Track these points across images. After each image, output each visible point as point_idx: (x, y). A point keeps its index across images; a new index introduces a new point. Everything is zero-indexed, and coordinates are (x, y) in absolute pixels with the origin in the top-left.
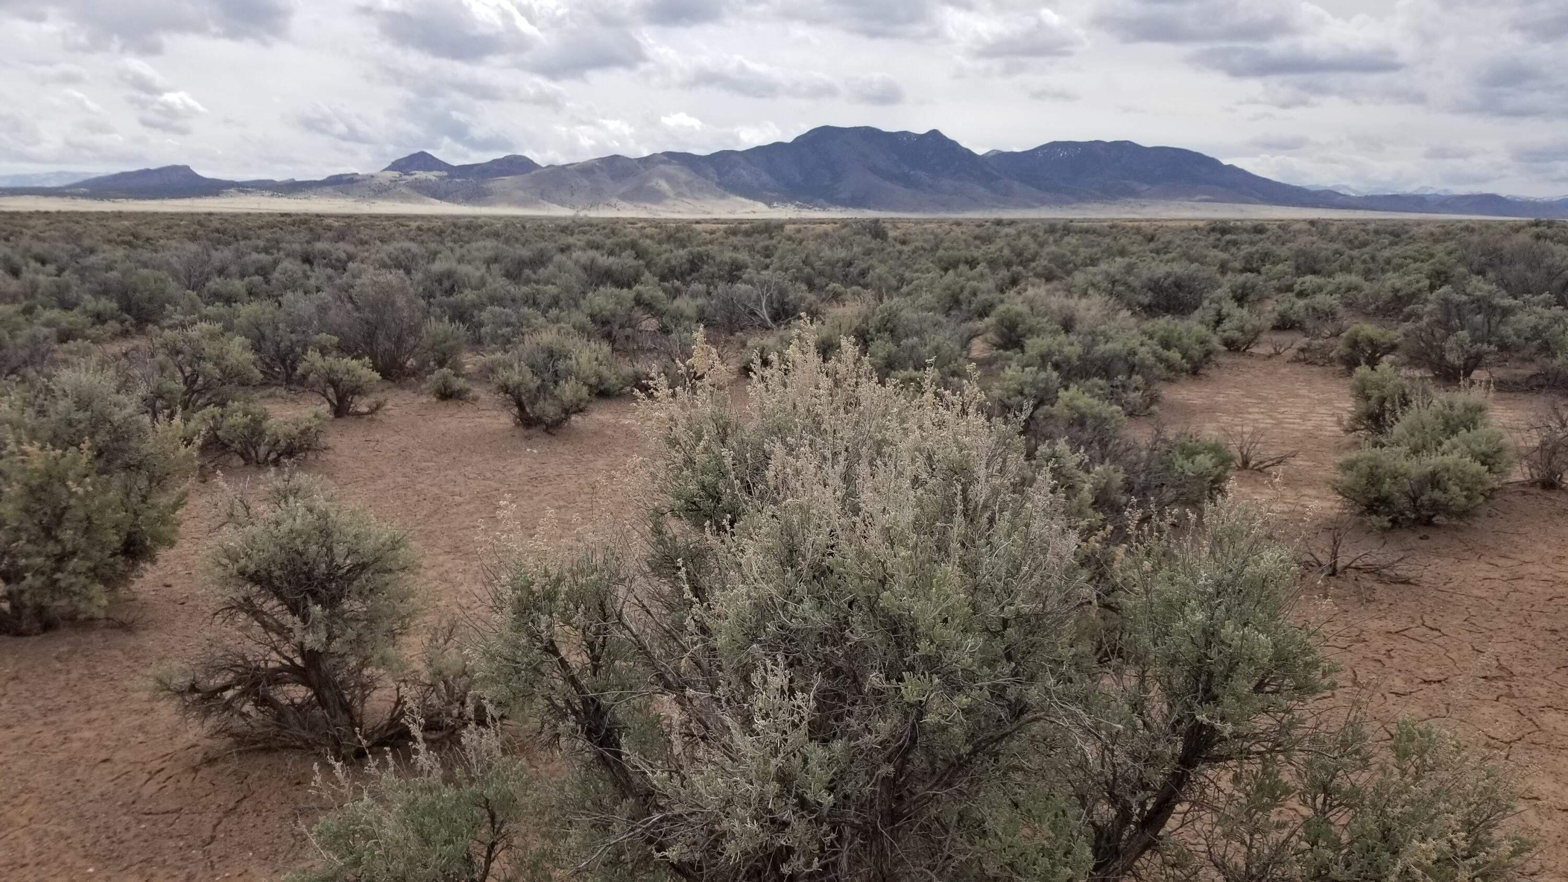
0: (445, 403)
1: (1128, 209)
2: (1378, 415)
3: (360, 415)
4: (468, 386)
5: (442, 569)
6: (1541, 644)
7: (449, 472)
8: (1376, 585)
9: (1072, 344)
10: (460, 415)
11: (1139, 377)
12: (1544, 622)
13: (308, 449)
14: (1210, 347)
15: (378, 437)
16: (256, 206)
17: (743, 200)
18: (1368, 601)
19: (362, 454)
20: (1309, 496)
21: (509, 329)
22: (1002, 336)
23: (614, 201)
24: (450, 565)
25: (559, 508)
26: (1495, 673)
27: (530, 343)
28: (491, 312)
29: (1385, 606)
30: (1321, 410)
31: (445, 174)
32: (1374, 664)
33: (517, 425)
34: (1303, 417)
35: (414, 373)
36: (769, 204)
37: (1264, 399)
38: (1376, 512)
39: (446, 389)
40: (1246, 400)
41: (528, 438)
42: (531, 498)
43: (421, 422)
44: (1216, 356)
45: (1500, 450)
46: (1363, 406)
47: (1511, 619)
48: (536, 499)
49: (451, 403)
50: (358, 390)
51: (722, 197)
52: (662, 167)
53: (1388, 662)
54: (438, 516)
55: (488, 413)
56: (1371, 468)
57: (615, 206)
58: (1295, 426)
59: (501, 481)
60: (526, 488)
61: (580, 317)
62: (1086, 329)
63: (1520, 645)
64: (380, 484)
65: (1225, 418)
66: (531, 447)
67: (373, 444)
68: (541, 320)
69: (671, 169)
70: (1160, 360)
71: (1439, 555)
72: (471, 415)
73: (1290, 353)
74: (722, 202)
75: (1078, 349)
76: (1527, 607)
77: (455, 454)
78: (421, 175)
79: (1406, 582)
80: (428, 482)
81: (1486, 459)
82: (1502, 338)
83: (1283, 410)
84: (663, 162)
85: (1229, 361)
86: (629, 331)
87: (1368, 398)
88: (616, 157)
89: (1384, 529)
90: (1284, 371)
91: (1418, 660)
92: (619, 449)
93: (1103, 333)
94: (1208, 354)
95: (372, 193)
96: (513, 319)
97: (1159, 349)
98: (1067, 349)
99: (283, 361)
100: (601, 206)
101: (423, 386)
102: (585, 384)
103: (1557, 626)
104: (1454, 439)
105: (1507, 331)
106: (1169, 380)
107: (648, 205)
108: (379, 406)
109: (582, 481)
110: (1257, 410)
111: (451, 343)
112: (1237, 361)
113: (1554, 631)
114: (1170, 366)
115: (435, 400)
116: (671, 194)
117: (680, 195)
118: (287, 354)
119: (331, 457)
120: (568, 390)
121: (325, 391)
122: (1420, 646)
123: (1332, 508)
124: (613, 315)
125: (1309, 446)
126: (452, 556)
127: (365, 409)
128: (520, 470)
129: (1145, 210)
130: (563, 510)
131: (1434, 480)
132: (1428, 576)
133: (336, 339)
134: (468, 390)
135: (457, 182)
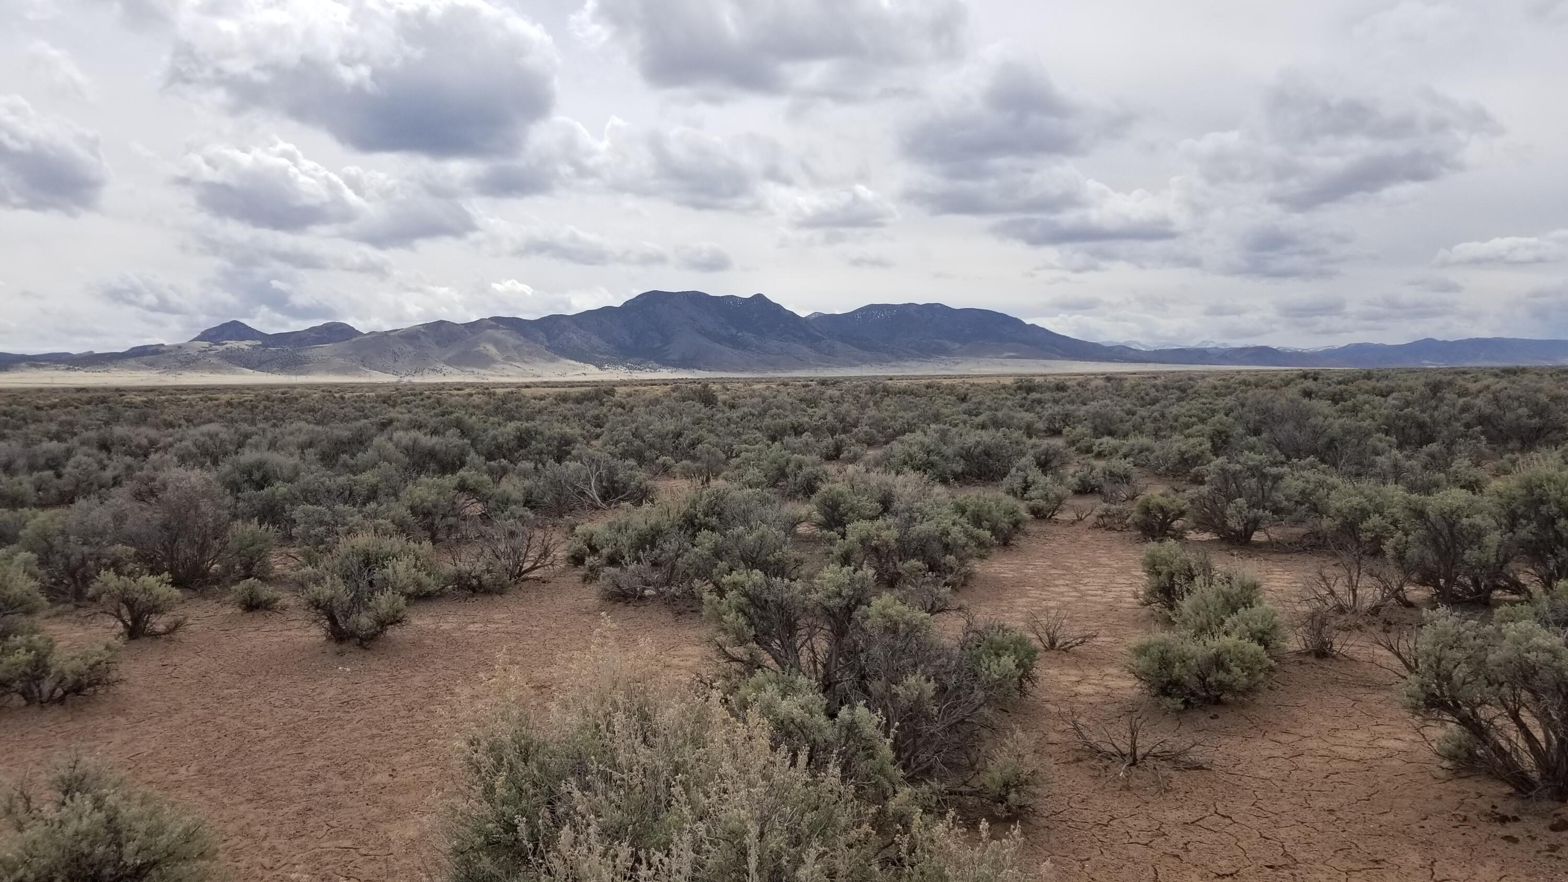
0: (250, 615)
1: (942, 366)
2: (1169, 589)
3: (156, 635)
4: (276, 595)
5: (244, 822)
6: (1320, 826)
7: (254, 700)
8: (1172, 772)
9: (888, 528)
10: (267, 628)
11: (953, 557)
12: (1320, 802)
13: (98, 684)
14: (1019, 517)
15: (176, 660)
16: (49, 381)
17: (573, 362)
18: (1166, 791)
19: (158, 683)
20: (1111, 675)
21: (322, 528)
22: (825, 514)
23: (440, 366)
24: (251, 816)
25: (373, 737)
26: (1281, 861)
27: (345, 545)
28: (304, 511)
29: (1181, 795)
30: (1119, 579)
31: (259, 343)
32: (1172, 859)
33: (329, 639)
34: (1104, 589)
35: (217, 580)
36: (600, 367)
37: (1068, 569)
38: (1169, 695)
39: (252, 599)
40: (1053, 571)
41: (340, 654)
42: (342, 727)
43: (224, 640)
44: (1025, 525)
45: (1275, 627)
46: (1155, 581)
47: (1293, 800)
48: (348, 727)
49: (258, 614)
50: (156, 609)
51: (552, 360)
52: (489, 331)
53: (1185, 858)
54: (241, 755)
55: (297, 624)
56: (1162, 653)
57: (441, 371)
58: (1098, 599)
59: (310, 709)
60: (337, 714)
61: (401, 510)
62: (903, 506)
63: (1302, 828)
64: (177, 719)
65: (1034, 593)
66: (343, 664)
67: (170, 669)
68: (358, 518)
69: (499, 334)
70: (971, 536)
71: (1228, 735)
72: (280, 627)
73: (1091, 520)
74: (551, 365)
75: (895, 533)
76: (1307, 786)
77: (261, 677)
78: (232, 344)
79: (1200, 768)
80: (230, 713)
81: (1263, 638)
82: (1275, 503)
83: (1086, 580)
84: (491, 327)
85: (1036, 529)
86: (452, 520)
87: (1159, 574)
88: (441, 323)
89: (1179, 711)
90: (1086, 537)
91: (1213, 852)
92: (439, 661)
93: (919, 510)
94: (1016, 525)
95: (178, 364)
96: (328, 518)
97: (970, 527)
98: (884, 534)
99: (72, 575)
100: (427, 370)
101: (228, 598)
102: (402, 594)
103: (1334, 806)
104: (1234, 618)
105: (1278, 496)
106: (982, 557)
107: (475, 369)
108: (177, 625)
109: (396, 703)
110: (1061, 582)
111: (259, 546)
112: (1044, 528)
113: (1331, 811)
114: (981, 544)
115: (240, 611)
116: (499, 358)
117: (508, 359)
118: (78, 568)
119: (122, 687)
120: (384, 601)
121: (118, 611)
122: (1213, 836)
123: (1132, 688)
124: (435, 506)
125: (1111, 620)
126: (254, 805)
127: (161, 628)
128: (331, 692)
129: (958, 367)
130: (377, 739)
131: (1218, 662)
132: (1218, 758)
133: (133, 550)
134: (276, 600)
135: (272, 351)
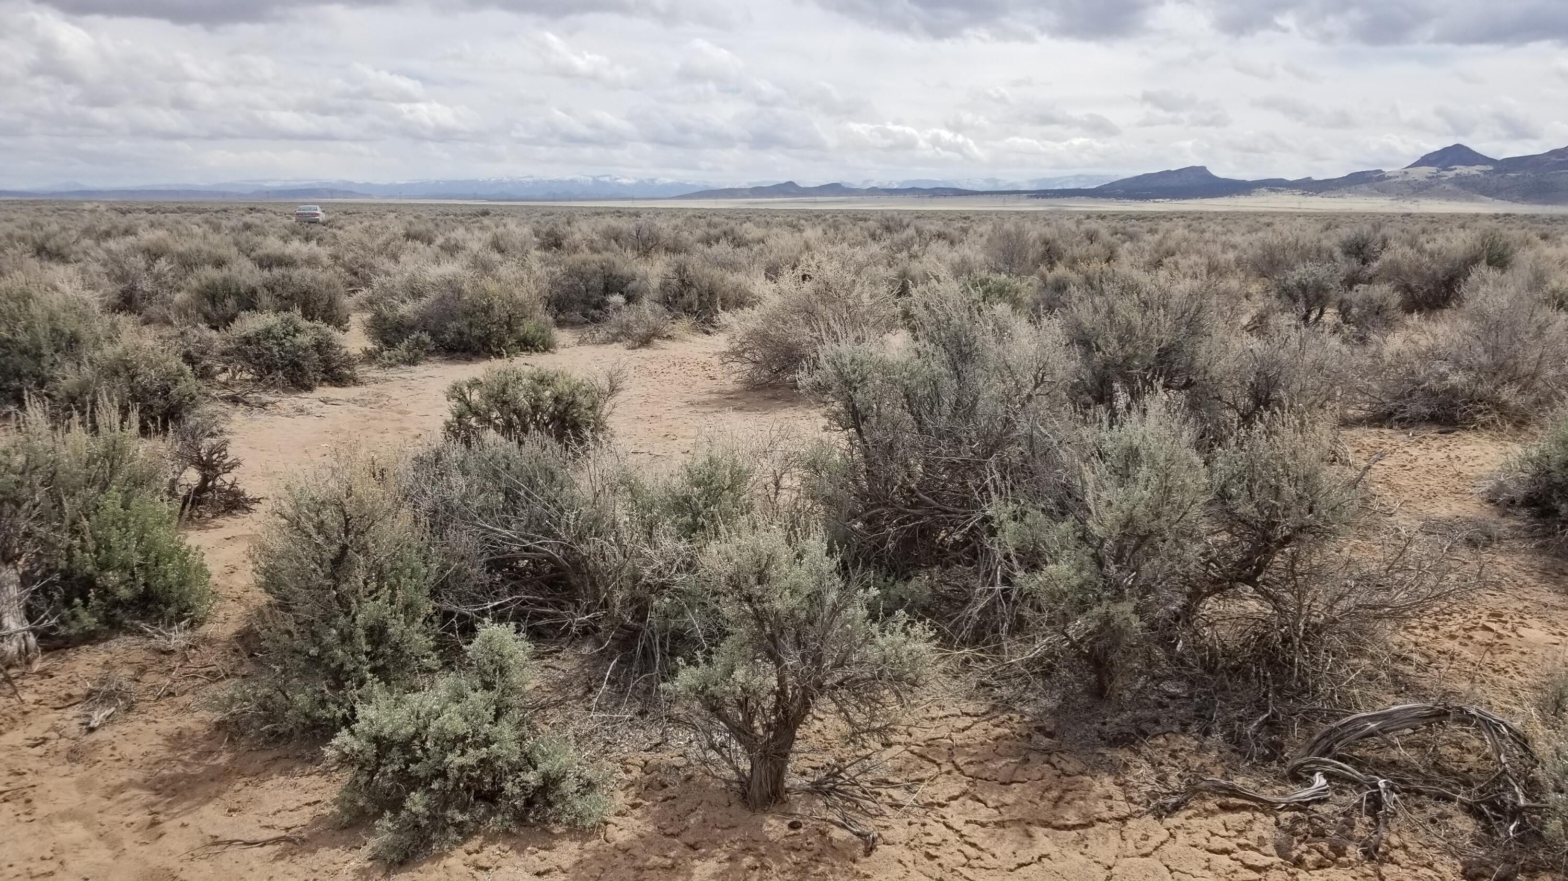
31: (1491, 168)
135: (1512, 178)
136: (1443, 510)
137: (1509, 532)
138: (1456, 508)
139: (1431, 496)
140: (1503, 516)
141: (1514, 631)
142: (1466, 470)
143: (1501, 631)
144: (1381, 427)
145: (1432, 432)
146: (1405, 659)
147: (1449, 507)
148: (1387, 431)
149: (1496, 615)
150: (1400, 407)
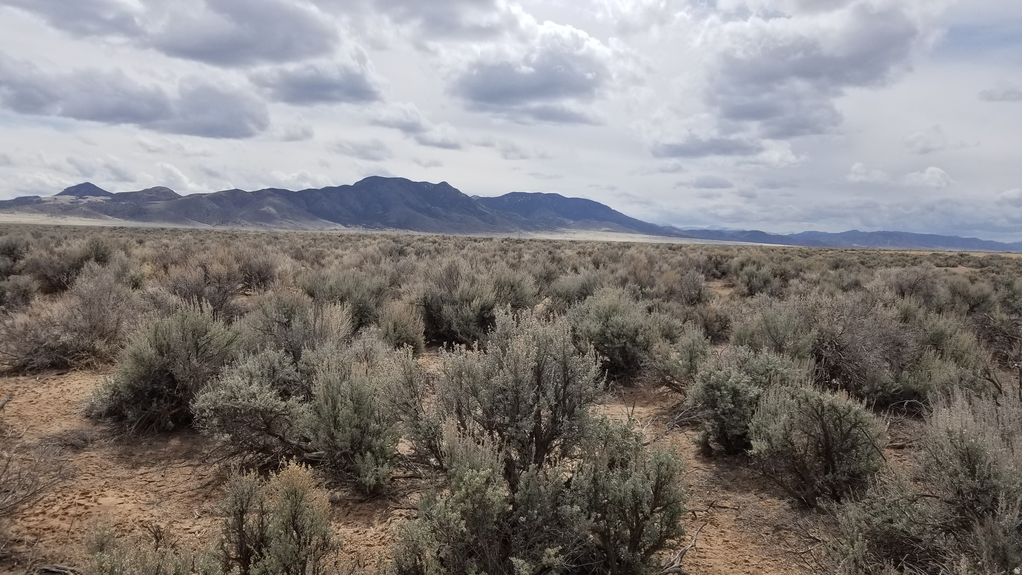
23: (239, 220)
31: (110, 198)
51: (313, 219)
52: (270, 199)
57: (240, 223)
69: (276, 201)
74: (314, 223)
78: (91, 199)
84: (269, 195)
88: (236, 191)
100: (230, 222)
107: (262, 223)
116: (278, 216)
117: (284, 217)
135: (123, 204)
136: (56, 428)
137: (99, 435)
138: (66, 425)
139: (48, 420)
140: (95, 425)
141: (95, 501)
142: (73, 398)
143: (86, 504)
144: (18, 376)
145: (53, 375)
146: (20, 541)
147: (60, 425)
148: (21, 378)
149: (85, 494)
150: (31, 360)
